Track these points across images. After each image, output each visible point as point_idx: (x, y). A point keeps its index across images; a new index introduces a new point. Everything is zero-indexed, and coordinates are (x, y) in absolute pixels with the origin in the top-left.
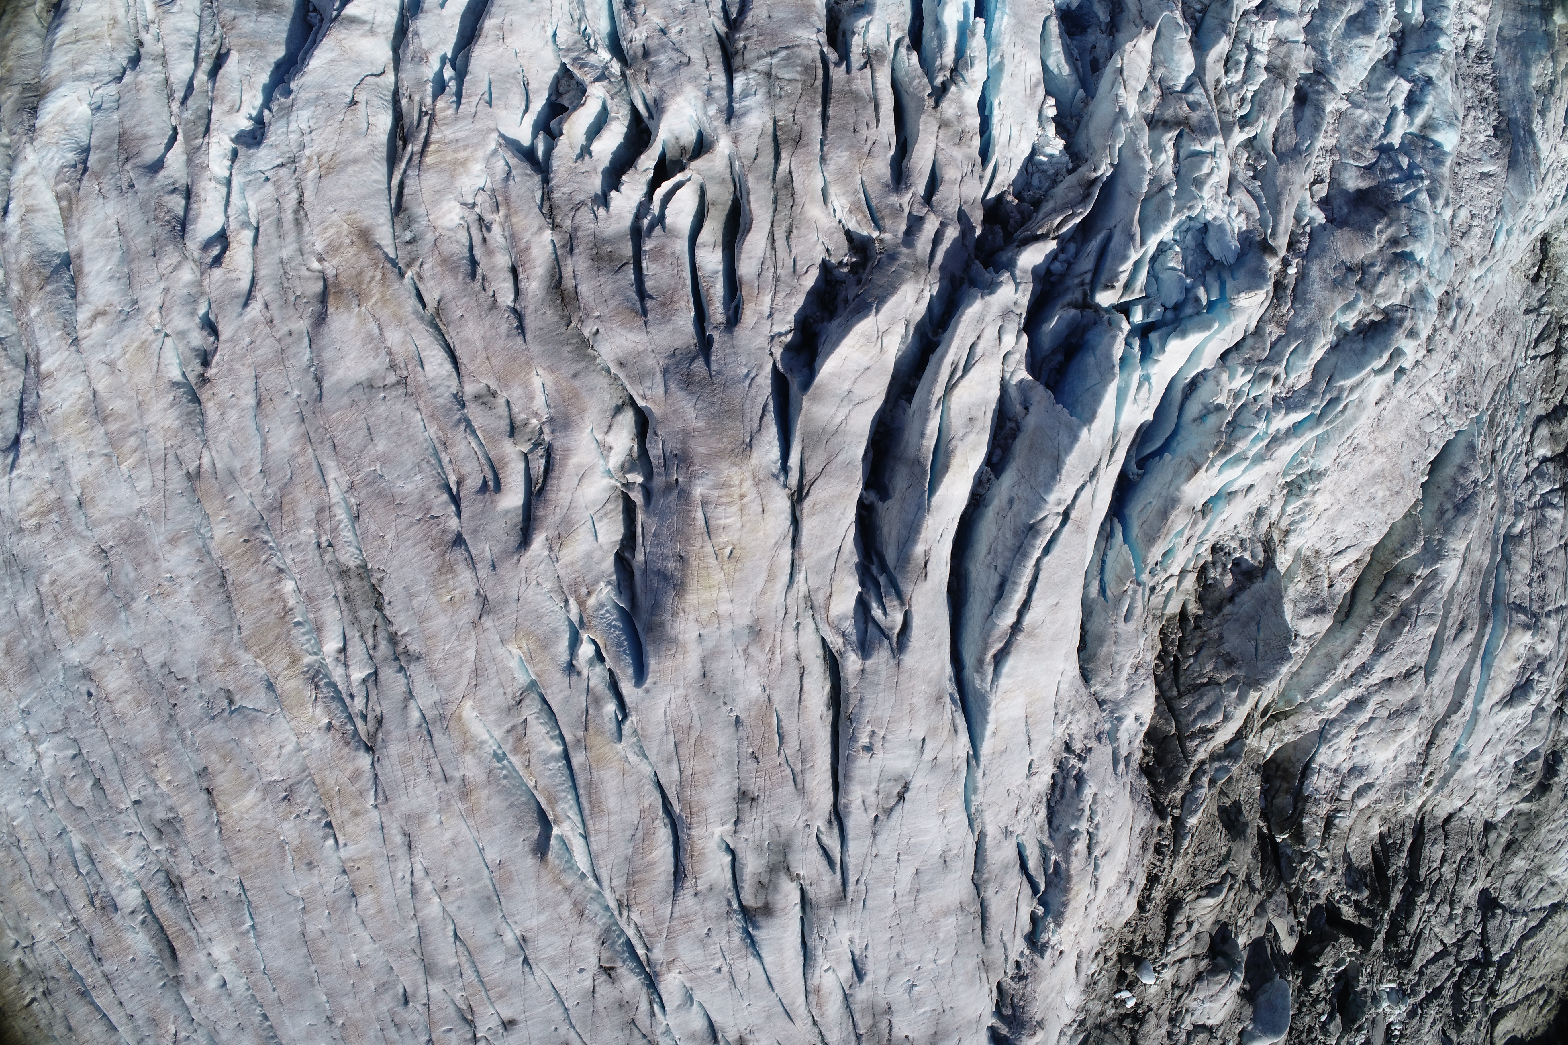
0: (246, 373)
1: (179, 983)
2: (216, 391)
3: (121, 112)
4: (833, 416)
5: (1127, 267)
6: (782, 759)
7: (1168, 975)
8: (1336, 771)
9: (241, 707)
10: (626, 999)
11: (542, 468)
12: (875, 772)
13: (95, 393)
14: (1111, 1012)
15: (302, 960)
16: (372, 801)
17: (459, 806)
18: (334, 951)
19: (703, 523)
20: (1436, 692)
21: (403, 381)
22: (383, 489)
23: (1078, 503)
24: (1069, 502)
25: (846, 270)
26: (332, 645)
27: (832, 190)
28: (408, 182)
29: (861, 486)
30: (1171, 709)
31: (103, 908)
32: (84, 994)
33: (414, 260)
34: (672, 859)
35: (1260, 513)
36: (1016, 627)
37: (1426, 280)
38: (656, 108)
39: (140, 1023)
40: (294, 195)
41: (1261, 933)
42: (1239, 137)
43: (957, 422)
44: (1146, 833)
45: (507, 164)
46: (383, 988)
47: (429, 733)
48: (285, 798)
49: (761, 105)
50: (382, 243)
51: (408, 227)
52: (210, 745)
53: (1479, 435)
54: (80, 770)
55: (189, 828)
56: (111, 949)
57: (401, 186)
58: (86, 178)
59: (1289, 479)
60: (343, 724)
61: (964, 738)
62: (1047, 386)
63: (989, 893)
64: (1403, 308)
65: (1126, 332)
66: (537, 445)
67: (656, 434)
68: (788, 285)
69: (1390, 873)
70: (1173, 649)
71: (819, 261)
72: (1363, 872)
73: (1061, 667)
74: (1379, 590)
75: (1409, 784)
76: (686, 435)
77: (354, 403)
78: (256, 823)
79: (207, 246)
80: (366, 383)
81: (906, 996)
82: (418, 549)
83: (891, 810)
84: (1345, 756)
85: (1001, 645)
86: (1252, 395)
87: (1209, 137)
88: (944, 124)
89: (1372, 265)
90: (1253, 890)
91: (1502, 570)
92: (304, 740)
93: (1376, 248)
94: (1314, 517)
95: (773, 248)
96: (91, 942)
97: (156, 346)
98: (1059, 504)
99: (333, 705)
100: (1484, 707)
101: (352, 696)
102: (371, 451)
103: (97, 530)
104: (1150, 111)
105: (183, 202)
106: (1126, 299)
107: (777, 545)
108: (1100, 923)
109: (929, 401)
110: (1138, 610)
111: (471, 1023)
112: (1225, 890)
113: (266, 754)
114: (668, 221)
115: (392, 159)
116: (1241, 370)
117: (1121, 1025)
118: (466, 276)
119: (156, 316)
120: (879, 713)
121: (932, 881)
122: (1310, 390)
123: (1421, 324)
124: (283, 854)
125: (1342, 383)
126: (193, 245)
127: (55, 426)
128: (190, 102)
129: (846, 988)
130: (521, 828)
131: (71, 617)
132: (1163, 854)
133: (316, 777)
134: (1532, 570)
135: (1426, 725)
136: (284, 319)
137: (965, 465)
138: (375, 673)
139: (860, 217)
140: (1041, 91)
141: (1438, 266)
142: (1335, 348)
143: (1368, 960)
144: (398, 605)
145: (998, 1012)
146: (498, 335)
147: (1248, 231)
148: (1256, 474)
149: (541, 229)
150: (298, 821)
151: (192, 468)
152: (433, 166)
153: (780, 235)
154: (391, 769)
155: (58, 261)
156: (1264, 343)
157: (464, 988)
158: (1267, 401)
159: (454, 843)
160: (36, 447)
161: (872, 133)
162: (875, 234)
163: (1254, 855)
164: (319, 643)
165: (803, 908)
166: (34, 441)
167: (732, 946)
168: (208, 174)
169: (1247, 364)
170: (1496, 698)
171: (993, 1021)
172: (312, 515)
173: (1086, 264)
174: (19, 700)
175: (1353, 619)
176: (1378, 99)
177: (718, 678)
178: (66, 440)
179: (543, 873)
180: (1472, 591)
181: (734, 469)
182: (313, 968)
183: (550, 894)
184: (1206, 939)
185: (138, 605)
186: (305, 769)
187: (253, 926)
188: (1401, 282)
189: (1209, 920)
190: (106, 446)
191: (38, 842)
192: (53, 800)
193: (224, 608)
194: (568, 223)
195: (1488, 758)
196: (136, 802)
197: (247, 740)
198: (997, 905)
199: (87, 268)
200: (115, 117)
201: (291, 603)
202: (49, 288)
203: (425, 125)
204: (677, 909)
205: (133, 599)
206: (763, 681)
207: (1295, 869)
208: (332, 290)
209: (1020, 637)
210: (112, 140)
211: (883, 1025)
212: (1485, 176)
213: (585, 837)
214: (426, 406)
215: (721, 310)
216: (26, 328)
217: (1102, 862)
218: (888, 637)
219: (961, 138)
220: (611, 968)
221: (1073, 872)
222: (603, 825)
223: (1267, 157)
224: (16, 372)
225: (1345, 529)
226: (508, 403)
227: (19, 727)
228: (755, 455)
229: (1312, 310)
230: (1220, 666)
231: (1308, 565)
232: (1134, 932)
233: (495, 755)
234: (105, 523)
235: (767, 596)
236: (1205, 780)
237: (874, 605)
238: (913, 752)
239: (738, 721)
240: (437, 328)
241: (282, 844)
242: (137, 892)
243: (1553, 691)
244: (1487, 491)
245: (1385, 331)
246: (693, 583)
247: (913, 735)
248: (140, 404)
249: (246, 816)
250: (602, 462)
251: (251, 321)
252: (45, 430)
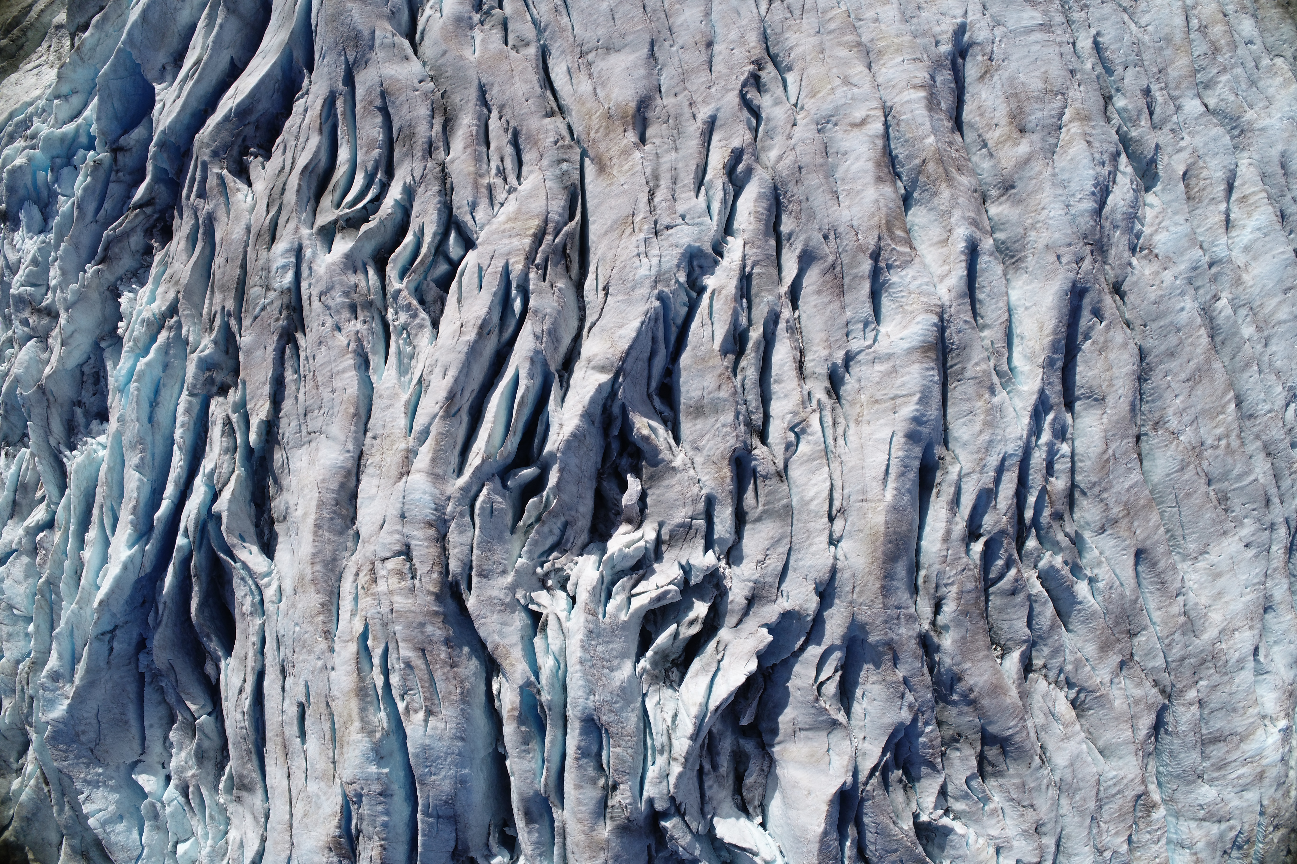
0: (719, 67)
2: (746, 54)
13: (870, 67)
21: (582, 54)
25: (253, 150)
33: (563, 147)
40: (657, 199)
45: (474, 218)
51: (564, 173)
62: (147, 81)
71: (271, 158)
77: (623, 36)
80: (612, 50)
95: (293, 159)
97: (805, 98)
118: (521, 132)
119: (799, 116)
126: (763, 176)
127: (912, 48)
136: (680, 105)
140: (124, 339)
146: (500, 85)
149: (452, 162)
152: (533, 217)
160: (934, 36)
162: (226, 175)
166: (936, 41)
168: (746, 237)
178: (901, 35)
190: (860, 27)
194: (431, 166)
199: (870, 165)
200: (849, 314)
208: (631, 121)
219: (170, 276)
226: (505, 42)
248: (822, 51)
251: (709, 104)
252: (925, 48)
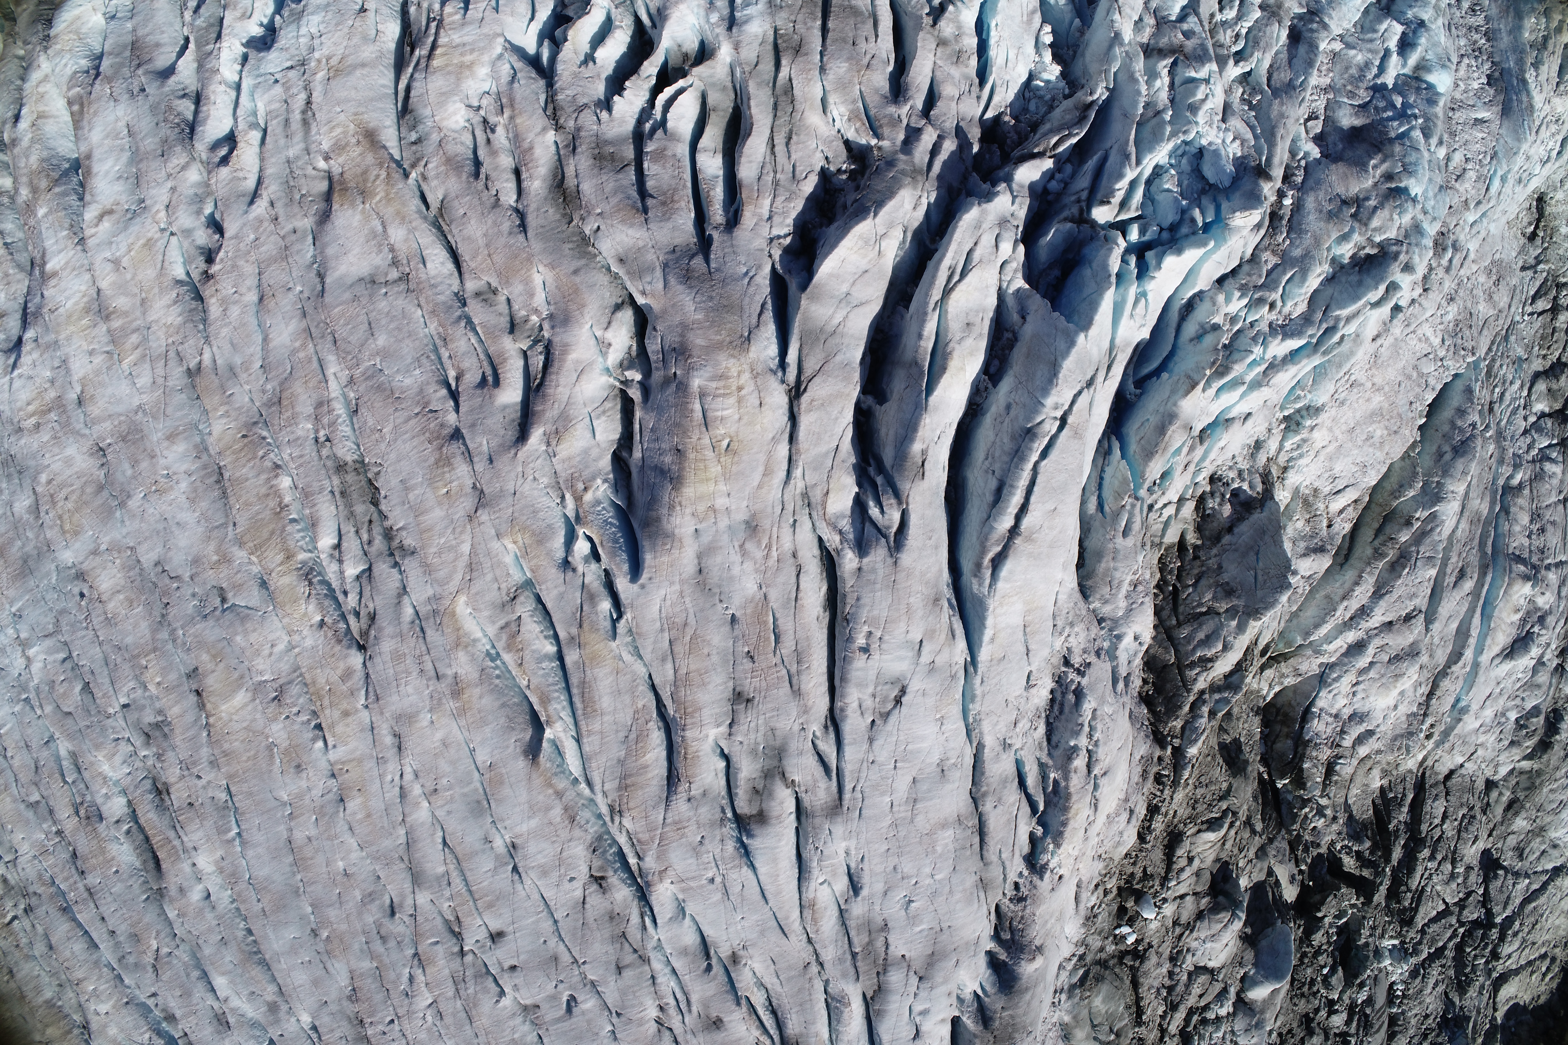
0: (249, 269)
1: (162, 896)
2: (219, 287)
3: (134, 21)
4: (831, 317)
5: (1122, 185)
6: (777, 660)
7: (1169, 910)
8: (1336, 716)
9: (234, 605)
10: (617, 910)
11: (541, 364)
12: (872, 675)
13: (99, 291)
14: (1111, 948)
15: (288, 869)
16: (363, 701)
17: (451, 705)
18: (320, 859)
19: (700, 415)
20: (1436, 640)
21: (405, 278)
22: (383, 383)
23: (1075, 408)
24: (1066, 407)
25: (844, 177)
26: (327, 541)
27: (832, 99)
28: (415, 84)
29: (858, 388)
30: (1170, 638)
31: (88, 818)
32: (66, 910)
33: (419, 160)
34: (665, 764)
35: (1258, 445)
36: (1014, 531)
37: (1421, 217)
38: (659, 17)
39: (121, 939)
40: (303, 96)
41: (1262, 876)
42: (1234, 71)
43: (954, 326)
44: (1146, 761)
45: (513, 68)
46: (369, 897)
47: (422, 630)
48: (275, 698)
49: (762, 14)
50: (388, 144)
51: (413, 127)
52: (201, 644)
53: (1477, 380)
54: (70, 674)
55: (177, 731)
56: (94, 861)
57: (408, 89)
58: (98, 82)
59: (1286, 413)
60: (336, 622)
61: (961, 644)
62: (1044, 296)
63: (987, 807)
64: (1399, 242)
65: (1122, 249)
66: (536, 342)
67: (655, 329)
68: (787, 190)
69: (1391, 827)
70: (1172, 579)
71: (818, 169)
72: (1364, 825)
73: (1059, 576)
74: (1378, 532)
75: (1410, 734)
76: (685, 327)
77: (356, 298)
78: (245, 724)
79: (215, 146)
80: (368, 279)
81: (903, 913)
82: (416, 442)
83: (888, 714)
84: (1345, 701)
85: (999, 548)
86: (1249, 320)
87: (1203, 64)
88: (942, 42)
89: (1367, 199)
90: (1253, 832)
91: (1501, 521)
92: (296, 637)
93: (1370, 182)
94: (1312, 454)
95: (773, 153)
96: (74, 855)
97: (161, 244)
98: (1056, 408)
99: (327, 602)
100: (1485, 658)
101: (345, 593)
102: (372, 345)
103: (96, 428)
104: (1145, 40)
105: (193, 107)
106: (1123, 217)
107: (775, 440)
108: (1101, 851)
109: (926, 304)
110: (1137, 525)
111: (458, 936)
112: (1226, 826)
113: (258, 653)
114: (670, 125)
115: (399, 65)
116: (1237, 294)
117: (1121, 963)
118: (470, 175)
119: (163, 214)
120: (875, 612)
121: (929, 791)
122: (1307, 319)
123: (1416, 259)
124: (272, 756)
125: (1338, 313)
126: (201, 146)
127: (58, 325)
128: (202, 10)
129: (842, 902)
130: (513, 729)
131: (66, 517)
132: (1163, 784)
133: (307, 676)
134: (1531, 522)
135: (1426, 674)
136: (289, 217)
137: (962, 369)
138: (370, 569)
139: (858, 124)
140: (1038, 18)
141: (1432, 203)
142: (1330, 280)
143: (1370, 912)
144: (395, 499)
145: (997, 936)
146: (500, 233)
147: (1243, 157)
148: (1254, 401)
149: (544, 129)
150: (287, 722)
151: (193, 364)
152: (440, 68)
153: (780, 140)
154: (382, 667)
155: (67, 166)
156: (1261, 270)
157: (452, 898)
158: (1264, 327)
159: (445, 744)
160: (39, 346)
161: (871, 47)
162: (874, 142)
163: (1255, 798)
164: (314, 540)
165: (798, 818)
166: (36, 341)
167: (726, 855)
168: (218, 78)
169: (1244, 289)
170: (1496, 650)
171: (991, 945)
172: (310, 410)
173: (1083, 182)
174: (11, 604)
175: (1353, 561)
176: (1371, 41)
177: (714, 575)
178: (69, 339)
179: (534, 776)
180: (1472, 540)
181: (732, 361)
182: (299, 877)
183: (541, 798)
184: (1207, 877)
185: (134, 503)
186: (297, 668)
187: (239, 834)
188: (1396, 217)
189: (1210, 856)
190: (108, 343)
191: (25, 751)
192: (41, 706)
193: (220, 504)
194: (571, 124)
195: (1489, 713)
196: (125, 706)
197: (238, 638)
198: (996, 820)
199: (95, 169)
200: (129, 25)
201: (287, 499)
202: (57, 190)
203: (433, 30)
204: (670, 814)
205: (129, 497)
206: (759, 578)
207: (1296, 815)
208: (337, 187)
209: (1018, 541)
210: (125, 47)
211: (880, 943)
212: (1478, 122)
213: (578, 741)
214: (427, 303)
215: (720, 212)
216: (33, 233)
217: (1102, 782)
218: (885, 536)
219: (958, 57)
220: (602, 878)
221: (1072, 790)
222: (596, 726)
223: (1262, 92)
224: (21, 276)
225: (1344, 468)
226: (508, 300)
227: (10, 631)
228: (753, 348)
229: (1308, 240)
230: (1219, 595)
231: (1307, 504)
232: (1134, 864)
233: (488, 654)
234: (104, 420)
235: (764, 491)
236: (1205, 710)
237: (871, 504)
238: (910, 654)
239: (734, 619)
240: (439, 228)
241: (271, 747)
242: (123, 801)
243: (1553, 646)
244: (1485, 440)
245: (1381, 264)
246: (690, 476)
247: (910, 636)
248: (143, 301)
249: (235, 718)
250: (601, 359)
251: (256, 218)
252: (47, 329)
